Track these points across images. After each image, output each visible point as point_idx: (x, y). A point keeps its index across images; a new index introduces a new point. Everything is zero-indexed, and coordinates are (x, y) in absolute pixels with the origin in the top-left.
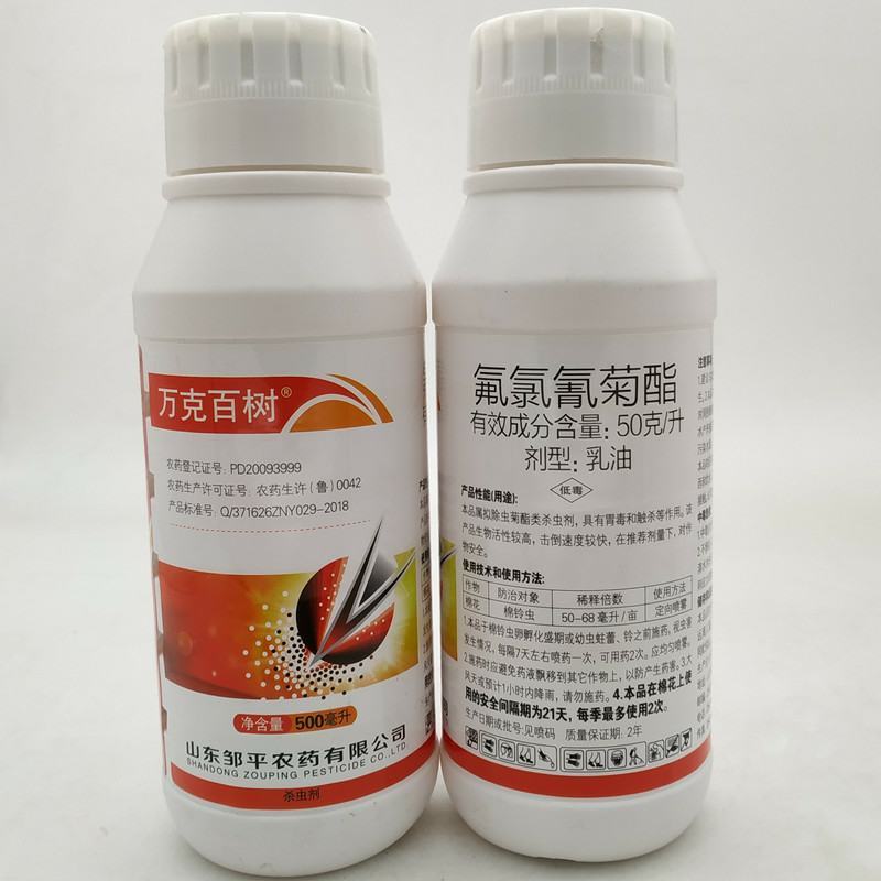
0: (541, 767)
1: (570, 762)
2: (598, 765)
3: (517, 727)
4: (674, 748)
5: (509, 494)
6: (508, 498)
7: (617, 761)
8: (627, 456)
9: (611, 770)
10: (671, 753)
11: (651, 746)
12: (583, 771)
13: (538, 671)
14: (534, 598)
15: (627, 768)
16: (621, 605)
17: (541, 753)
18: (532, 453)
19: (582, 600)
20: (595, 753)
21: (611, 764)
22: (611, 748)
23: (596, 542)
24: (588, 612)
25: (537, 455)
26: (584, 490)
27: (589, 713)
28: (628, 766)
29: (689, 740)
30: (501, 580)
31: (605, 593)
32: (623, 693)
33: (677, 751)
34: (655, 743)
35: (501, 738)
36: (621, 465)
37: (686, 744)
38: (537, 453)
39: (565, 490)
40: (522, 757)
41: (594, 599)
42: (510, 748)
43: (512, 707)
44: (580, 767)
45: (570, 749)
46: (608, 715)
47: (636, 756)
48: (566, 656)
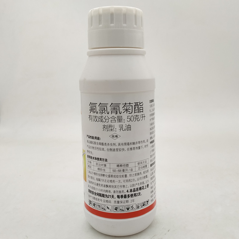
0: (108, 211)
1: (115, 209)
2: (123, 210)
3: (101, 200)
4: (144, 205)
5: (98, 138)
6: (98, 139)
7: (128, 209)
8: (130, 127)
9: (126, 212)
10: (143, 206)
11: (137, 205)
12: (119, 212)
13: (107, 185)
14: (105, 165)
15: (131, 211)
16: (128, 167)
17: (107, 207)
18: (104, 126)
19: (118, 166)
20: (122, 207)
21: (126, 210)
22: (126, 205)
23: (122, 150)
24: (120, 169)
25: (106, 127)
26: (118, 136)
27: (120, 196)
28: (131, 210)
29: (148, 203)
30: (97, 161)
31: (124, 164)
32: (129, 191)
33: (145, 206)
34: (138, 204)
35: (97, 203)
36: (128, 129)
37: (147, 204)
38: (106, 126)
39: (113, 136)
40: (102, 208)
41: (121, 166)
42: (99, 206)
43: (100, 195)
44: (118, 211)
45: (115, 206)
46: (125, 197)
47: (133, 208)
48: (114, 181)
